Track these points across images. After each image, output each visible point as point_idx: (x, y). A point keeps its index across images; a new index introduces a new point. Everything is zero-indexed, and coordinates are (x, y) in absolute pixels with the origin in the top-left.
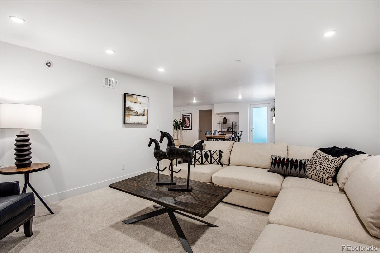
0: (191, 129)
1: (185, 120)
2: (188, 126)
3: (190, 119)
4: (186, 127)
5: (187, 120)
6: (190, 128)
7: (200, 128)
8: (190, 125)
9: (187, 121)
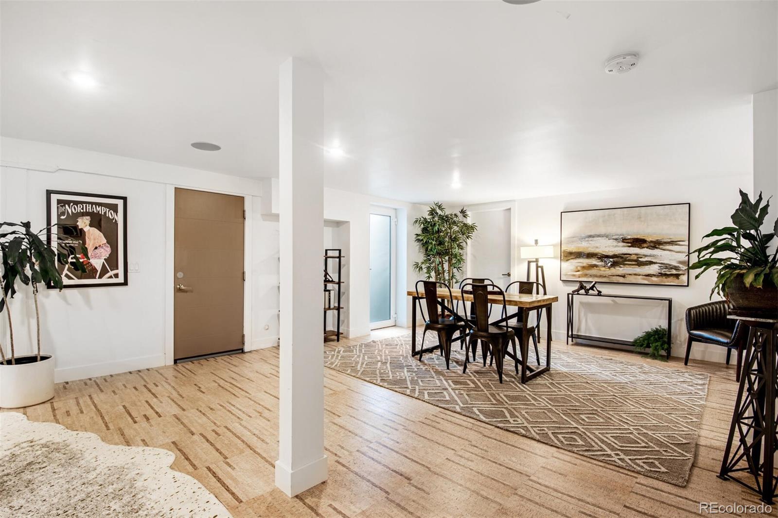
0: (125, 283)
1: (70, 230)
2: (99, 268)
3: (116, 224)
4: (82, 269)
5: (87, 229)
6: (116, 276)
7: (180, 275)
8: (112, 261)
9: (94, 237)
